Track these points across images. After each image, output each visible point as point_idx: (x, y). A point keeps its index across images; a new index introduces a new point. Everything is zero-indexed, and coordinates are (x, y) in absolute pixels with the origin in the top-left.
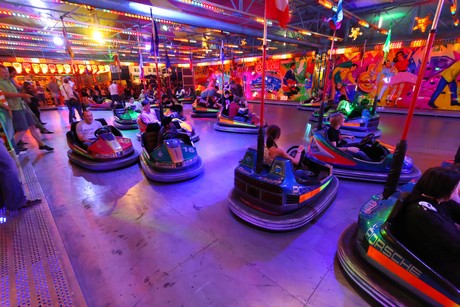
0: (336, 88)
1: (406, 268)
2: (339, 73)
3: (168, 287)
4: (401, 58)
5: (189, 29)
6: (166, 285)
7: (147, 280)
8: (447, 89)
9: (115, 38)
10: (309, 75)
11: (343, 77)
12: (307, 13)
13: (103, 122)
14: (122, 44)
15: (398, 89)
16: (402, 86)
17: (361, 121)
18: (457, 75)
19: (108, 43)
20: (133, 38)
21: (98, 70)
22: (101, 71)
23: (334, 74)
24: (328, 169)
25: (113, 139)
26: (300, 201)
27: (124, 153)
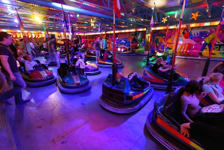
0: (156, 46)
1: (172, 127)
2: (158, 39)
3: (63, 144)
4: (186, 32)
5: (85, 17)
6: (63, 143)
7: (53, 140)
8: (207, 47)
9: (47, 20)
10: (143, 40)
11: (160, 41)
12: (141, 10)
13: (38, 62)
14: (50, 23)
15: (185, 47)
16: (187, 45)
17: (166, 62)
18: (211, 40)
19: (43, 22)
20: (56, 20)
21: (39, 36)
22: (40, 37)
23: (155, 39)
24: (148, 84)
25: (42, 70)
26: (133, 99)
27: (48, 78)
